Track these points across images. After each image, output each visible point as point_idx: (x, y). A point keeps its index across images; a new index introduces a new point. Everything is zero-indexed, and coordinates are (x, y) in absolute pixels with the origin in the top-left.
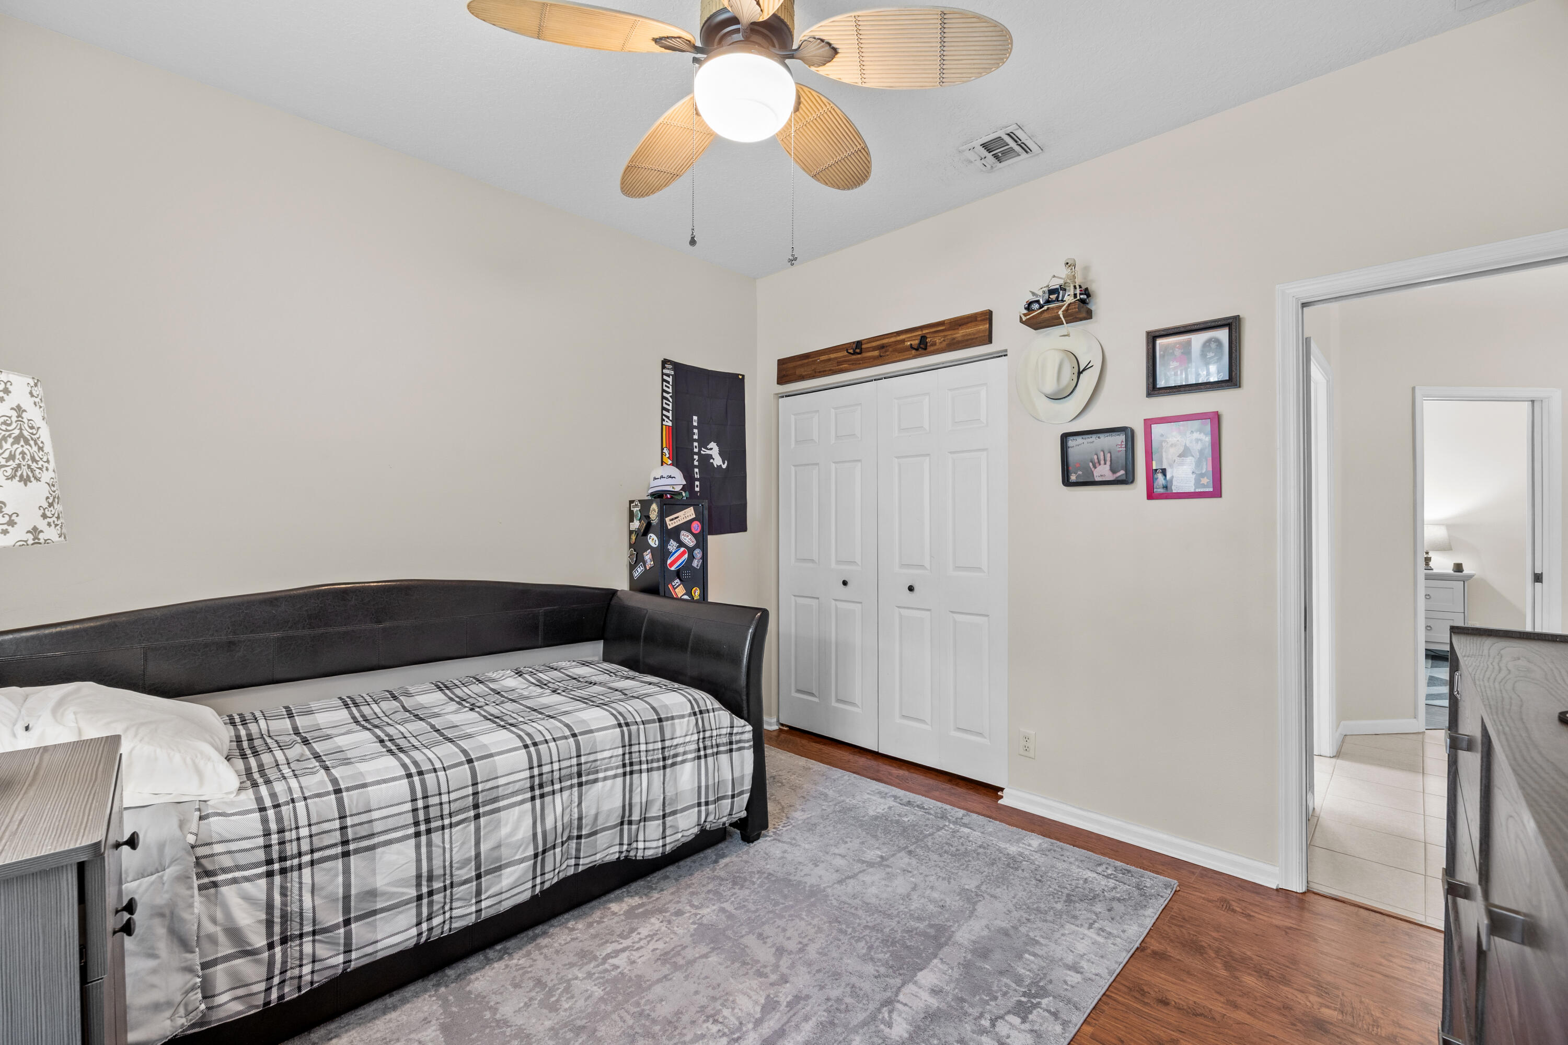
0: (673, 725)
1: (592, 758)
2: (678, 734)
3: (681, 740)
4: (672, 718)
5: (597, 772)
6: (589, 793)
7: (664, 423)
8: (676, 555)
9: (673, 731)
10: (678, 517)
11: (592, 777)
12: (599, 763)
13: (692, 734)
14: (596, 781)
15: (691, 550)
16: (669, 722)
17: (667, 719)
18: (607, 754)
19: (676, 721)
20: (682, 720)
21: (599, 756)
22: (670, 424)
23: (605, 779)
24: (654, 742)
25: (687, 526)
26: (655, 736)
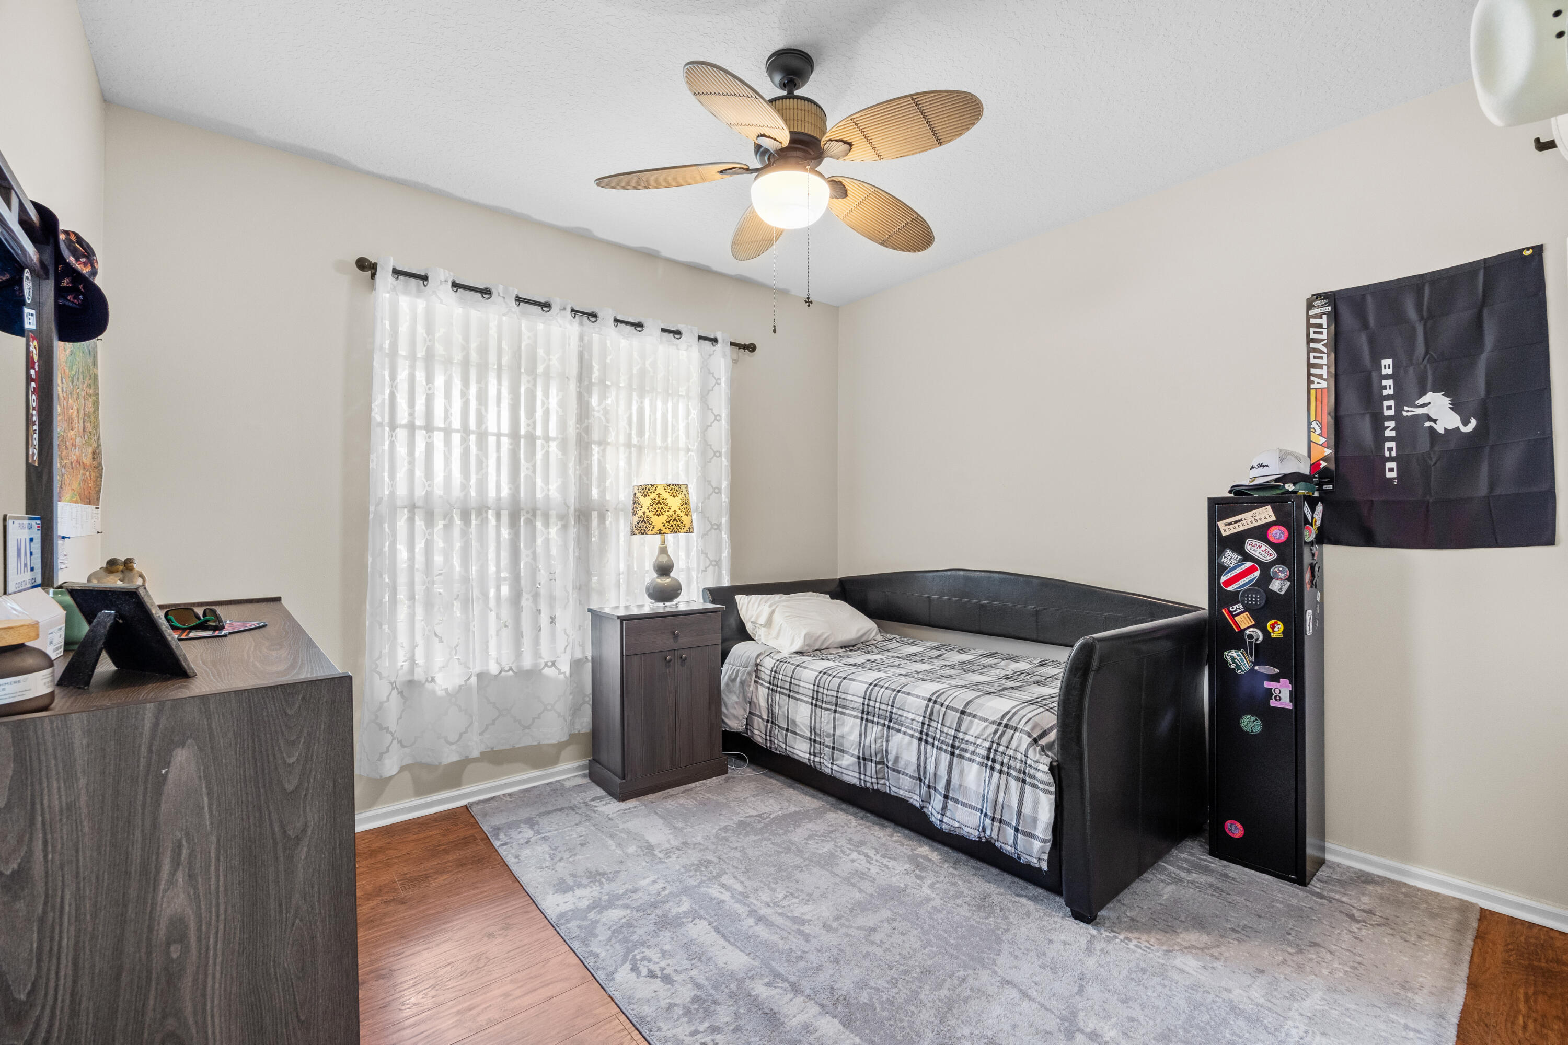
0: (971, 722)
1: (900, 712)
2: (971, 732)
3: (972, 739)
4: (975, 716)
5: (901, 725)
6: (894, 737)
7: (1312, 386)
8: (1237, 571)
9: (968, 729)
10: (1241, 520)
11: (897, 726)
12: (903, 719)
13: (984, 740)
14: (899, 731)
15: (1265, 567)
16: (969, 718)
17: (970, 715)
18: (911, 716)
19: (976, 721)
20: (982, 722)
21: (905, 714)
22: (1324, 384)
23: (905, 733)
24: (949, 728)
25: (1260, 533)
26: (952, 723)
